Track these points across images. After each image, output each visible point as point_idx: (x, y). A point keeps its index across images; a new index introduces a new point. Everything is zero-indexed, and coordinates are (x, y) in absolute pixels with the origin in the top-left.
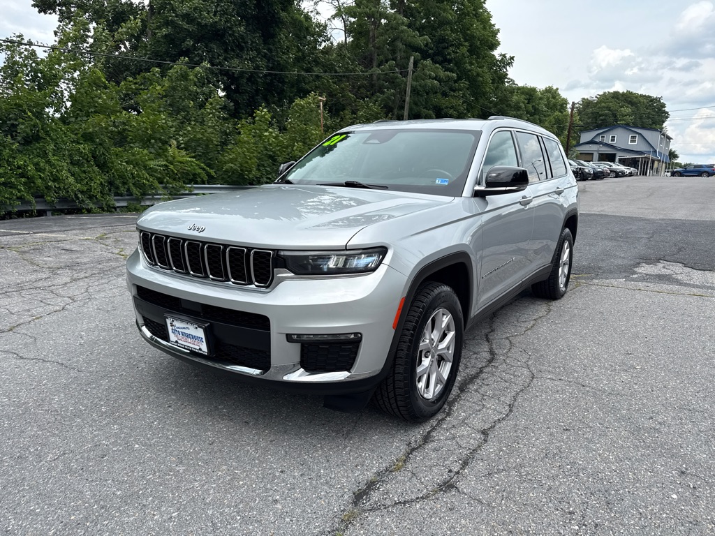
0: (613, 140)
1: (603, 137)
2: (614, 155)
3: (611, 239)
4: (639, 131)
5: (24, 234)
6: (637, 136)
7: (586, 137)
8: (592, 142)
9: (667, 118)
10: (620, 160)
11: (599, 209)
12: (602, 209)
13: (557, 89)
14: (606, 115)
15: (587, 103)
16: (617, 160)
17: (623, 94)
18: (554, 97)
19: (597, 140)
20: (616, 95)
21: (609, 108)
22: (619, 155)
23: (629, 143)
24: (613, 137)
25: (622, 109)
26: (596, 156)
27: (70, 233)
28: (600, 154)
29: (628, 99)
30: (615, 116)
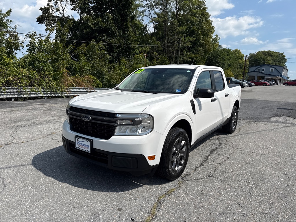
0: (263, 70)
1: (259, 69)
2: (264, 77)
3: (262, 108)
4: (274, 67)
5: (42, 105)
6: (273, 69)
7: (252, 69)
8: (254, 71)
9: (286, 61)
11: (258, 98)
12: (259, 98)
13: (240, 50)
14: (260, 60)
15: (252, 56)
16: (265, 79)
17: (267, 52)
18: (238, 53)
19: (256, 70)
20: (264, 52)
21: (261, 58)
22: (266, 77)
23: (270, 72)
24: (263, 69)
27: (58, 104)
28: (257, 76)
29: (269, 54)
30: (264, 61)
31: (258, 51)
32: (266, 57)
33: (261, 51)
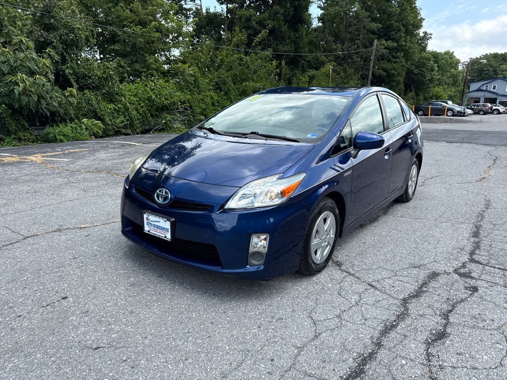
0: (494, 88)
1: (487, 86)
2: (496, 99)
7: (474, 86)
8: (479, 90)
10: (500, 103)
13: (453, 52)
14: (488, 70)
15: (474, 63)
16: (498, 103)
17: (502, 55)
18: (451, 58)
19: (482, 88)
20: (495, 56)
21: (491, 66)
22: (499, 99)
25: (502, 66)
26: (482, 100)
28: (485, 98)
30: (495, 71)
31: (484, 54)
32: (501, 65)
33: (490, 54)
